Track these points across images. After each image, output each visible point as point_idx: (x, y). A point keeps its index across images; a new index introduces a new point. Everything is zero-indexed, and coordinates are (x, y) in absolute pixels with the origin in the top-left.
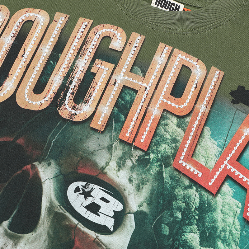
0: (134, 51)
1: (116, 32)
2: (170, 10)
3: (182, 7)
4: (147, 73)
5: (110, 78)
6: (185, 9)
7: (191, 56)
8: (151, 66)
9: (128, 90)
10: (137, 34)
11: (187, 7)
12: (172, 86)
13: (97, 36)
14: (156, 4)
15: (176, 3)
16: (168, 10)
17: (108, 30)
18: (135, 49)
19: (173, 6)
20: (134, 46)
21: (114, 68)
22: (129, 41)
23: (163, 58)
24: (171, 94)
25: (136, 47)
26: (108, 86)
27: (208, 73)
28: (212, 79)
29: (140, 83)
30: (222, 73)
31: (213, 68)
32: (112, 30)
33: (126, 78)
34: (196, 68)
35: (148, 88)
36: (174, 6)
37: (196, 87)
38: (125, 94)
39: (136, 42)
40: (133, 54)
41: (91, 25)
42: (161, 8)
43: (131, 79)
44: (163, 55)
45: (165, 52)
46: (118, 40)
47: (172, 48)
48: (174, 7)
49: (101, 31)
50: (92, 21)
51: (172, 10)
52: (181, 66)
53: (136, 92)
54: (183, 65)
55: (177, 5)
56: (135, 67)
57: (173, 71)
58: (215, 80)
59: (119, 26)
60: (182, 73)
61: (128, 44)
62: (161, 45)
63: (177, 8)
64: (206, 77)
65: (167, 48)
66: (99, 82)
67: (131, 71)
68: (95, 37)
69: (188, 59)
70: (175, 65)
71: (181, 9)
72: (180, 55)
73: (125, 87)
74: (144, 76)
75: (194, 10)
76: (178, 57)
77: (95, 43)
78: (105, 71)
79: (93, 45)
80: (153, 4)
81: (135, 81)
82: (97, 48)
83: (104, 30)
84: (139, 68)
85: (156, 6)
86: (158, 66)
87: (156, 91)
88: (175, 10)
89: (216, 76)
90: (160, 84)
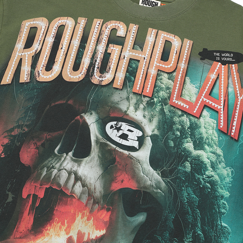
0: (133, 35)
1: (119, 25)
2: (152, 6)
3: (159, 3)
4: (144, 48)
5: (120, 55)
6: (162, 4)
7: (170, 34)
8: (145, 43)
9: (133, 61)
10: (133, 24)
11: (162, 3)
12: (161, 54)
13: (108, 29)
14: (142, 4)
15: (155, 1)
16: (151, 6)
17: (114, 24)
18: (133, 34)
19: (153, 4)
20: (132, 32)
21: (122, 48)
22: (129, 30)
23: (152, 38)
24: (161, 60)
25: (134, 33)
26: (120, 60)
27: (182, 43)
28: (186, 47)
29: (140, 55)
30: (192, 42)
31: (185, 39)
32: (116, 24)
33: (131, 53)
34: (174, 41)
35: (146, 58)
36: (154, 3)
37: (176, 53)
38: (132, 63)
39: (133, 30)
40: (133, 38)
41: (103, 22)
42: (146, 6)
43: (134, 54)
44: (152, 36)
45: (153, 33)
46: (122, 30)
47: (157, 30)
48: (154, 4)
49: (110, 25)
50: (102, 20)
51: (153, 6)
52: (165, 41)
53: (139, 61)
54: (166, 40)
55: (156, 2)
56: (135, 46)
57: (160, 45)
58: (187, 47)
59: (120, 20)
60: (166, 45)
61: (128, 32)
62: (150, 29)
63: (157, 4)
64: (182, 46)
65: (154, 31)
66: (114, 58)
67: (133, 49)
68: (106, 30)
69: (168, 36)
70: (161, 41)
71: (159, 5)
72: (163, 34)
73: (131, 59)
74: (142, 50)
75: (168, 4)
76: (162, 36)
77: (107, 34)
78: (116, 51)
79: (106, 35)
80: (140, 4)
81: (137, 55)
83: (111, 25)
84: (138, 46)
85: (142, 5)
86: (150, 43)
87: (152, 59)
88: (155, 6)
89: (188, 44)
90: (153, 54)
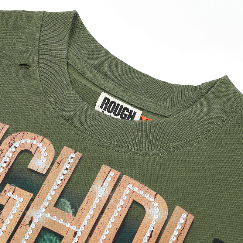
0: (64, 175)
1: (40, 145)
2: (121, 117)
3: (139, 114)
4: (80, 210)
5: (24, 214)
6: (143, 118)
7: (146, 188)
8: (86, 199)
9: (48, 235)
10: (70, 149)
11: (145, 114)
12: (115, 233)
13: (13, 149)
14: (101, 107)
15: (130, 108)
16: (119, 117)
17: (29, 141)
18: (65, 172)
19: (126, 112)
20: (64, 167)
21: (32, 200)
22: (58, 160)
23: (104, 189)
25: (67, 169)
26: (20, 226)
27: (169, 216)
28: (176, 226)
29: (68, 225)
30: (191, 218)
31: (178, 209)
32: (34, 142)
33: (48, 215)
34: (153, 206)
35: (79, 234)
36: (128, 111)
37: (150, 237)
38: (44, 240)
39: (67, 162)
40: (61, 180)
41: (6, 133)
42: (109, 114)
43: (55, 219)
44: (106, 184)
45: (109, 179)
46: (42, 157)
47: (119, 173)
48: (128, 114)
49: (19, 142)
50: (7, 127)
51: (124, 118)
52: (131, 203)
53: (61, 237)
54: (134, 202)
55: (131, 111)
56: (63, 200)
57: (118, 209)
58: (179, 227)
59: (45, 135)
60: (132, 213)
61: (56, 164)
62: (104, 168)
63: (132, 115)
64: (167, 222)
65: (112, 173)
66: (8, 219)
67: (55, 206)
68: (9, 150)
69: (142, 193)
70: (121, 200)
71: (137, 118)
72: (130, 186)
73: (44, 229)
74: (75, 214)
76: (127, 188)
77: (8, 160)
78: (18, 202)
79: (5, 162)
80: (98, 108)
81: (61, 222)
82: (9, 166)
83: (23, 141)
84: (69, 201)
85: (101, 110)
86: (97, 201)
87: (91, 239)
88: (128, 119)
89: (182, 221)
90: (97, 228)
